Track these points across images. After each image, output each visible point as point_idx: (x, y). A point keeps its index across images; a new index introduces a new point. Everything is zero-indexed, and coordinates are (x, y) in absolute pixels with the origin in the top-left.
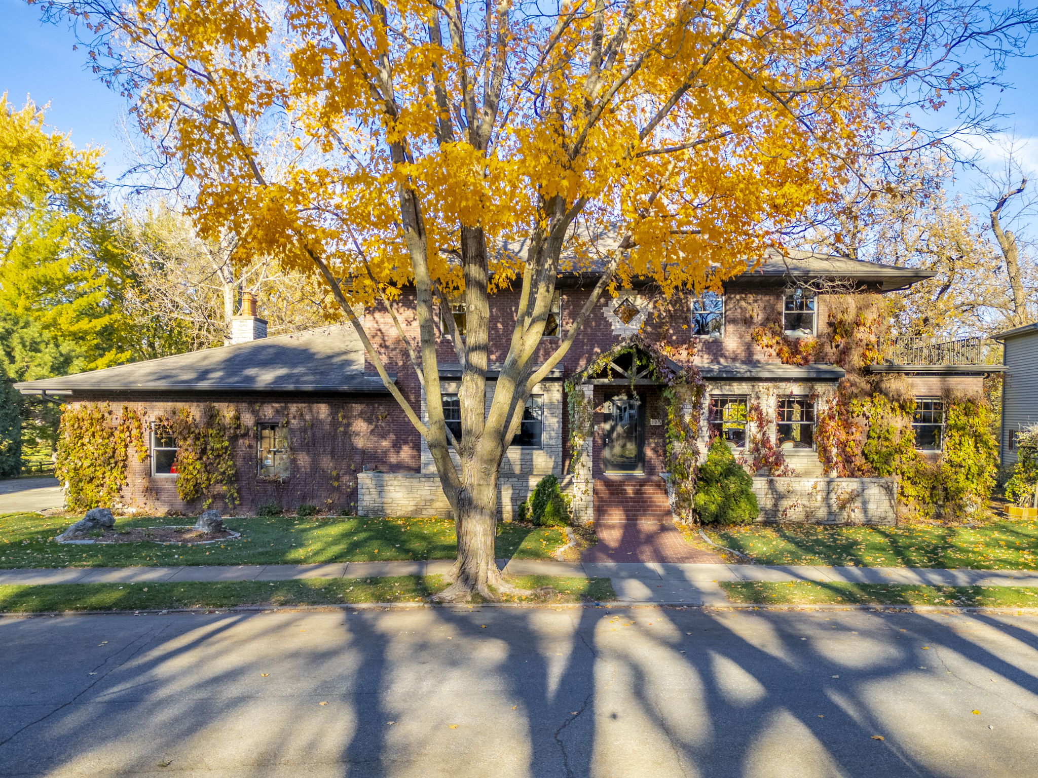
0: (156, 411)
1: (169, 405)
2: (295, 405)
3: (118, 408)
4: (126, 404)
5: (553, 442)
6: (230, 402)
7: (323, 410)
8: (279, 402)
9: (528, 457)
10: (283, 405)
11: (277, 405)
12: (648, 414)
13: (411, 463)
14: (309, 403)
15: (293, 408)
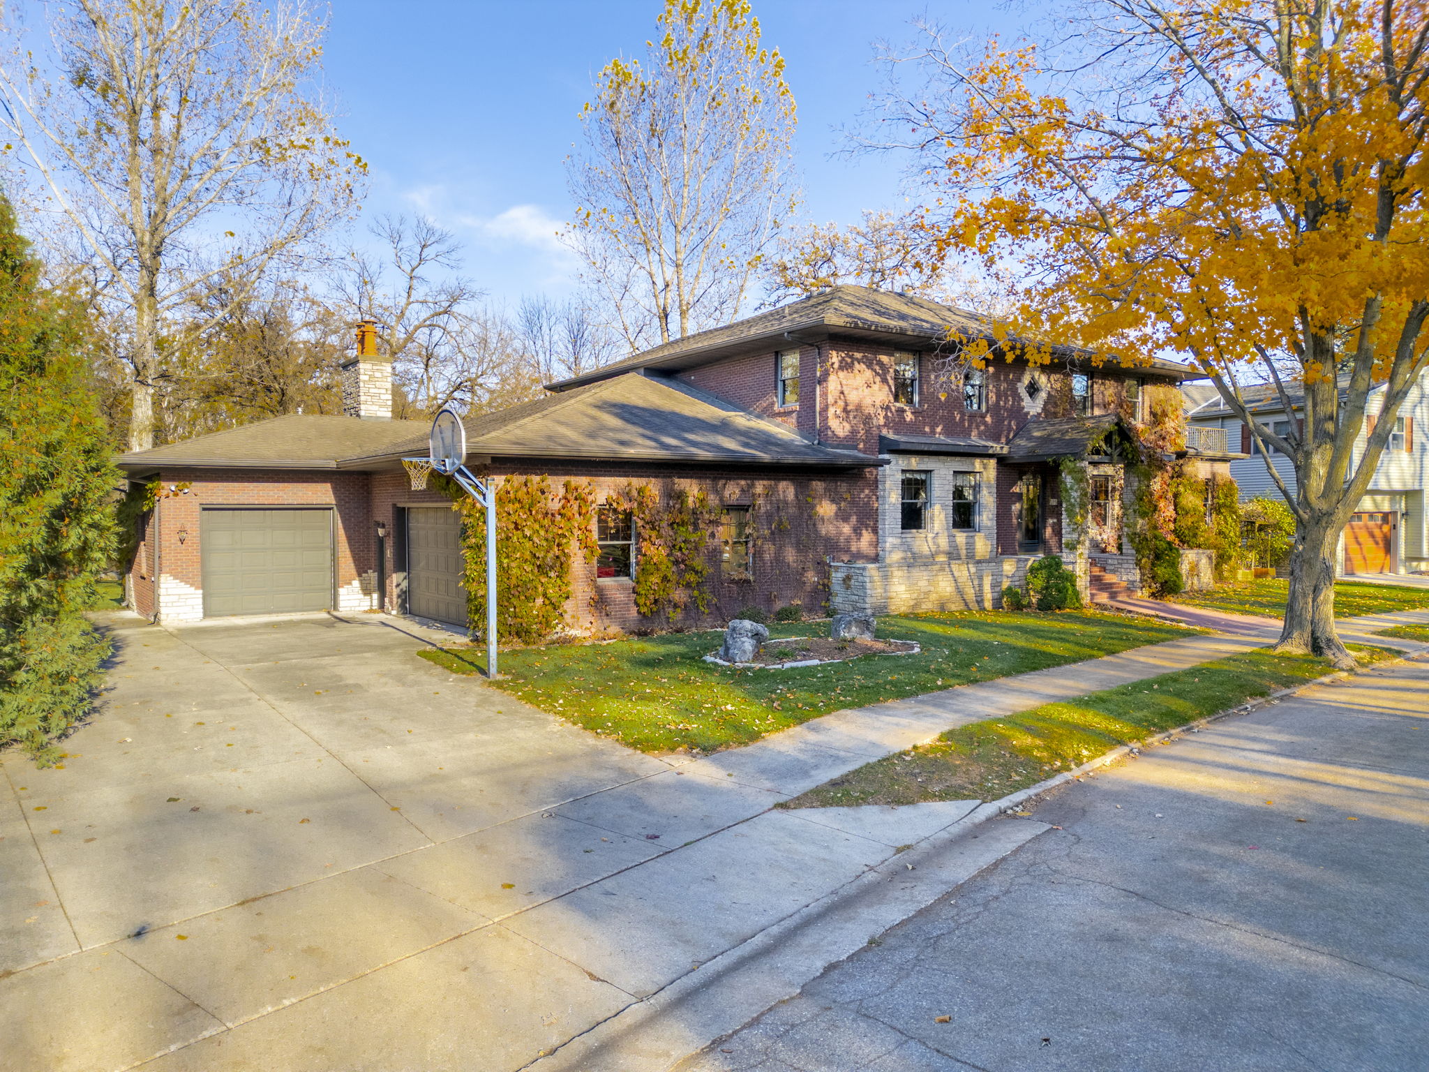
0: (605, 489)
1: (622, 481)
2: (761, 482)
3: (556, 484)
4: (567, 478)
5: (989, 524)
6: (691, 477)
7: (787, 490)
8: (745, 479)
9: (971, 540)
10: (749, 482)
11: (743, 482)
12: (1049, 492)
13: (871, 552)
14: (774, 479)
15: (760, 487)
